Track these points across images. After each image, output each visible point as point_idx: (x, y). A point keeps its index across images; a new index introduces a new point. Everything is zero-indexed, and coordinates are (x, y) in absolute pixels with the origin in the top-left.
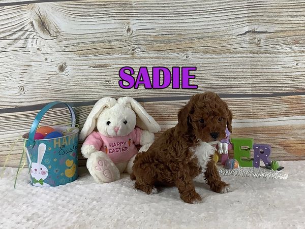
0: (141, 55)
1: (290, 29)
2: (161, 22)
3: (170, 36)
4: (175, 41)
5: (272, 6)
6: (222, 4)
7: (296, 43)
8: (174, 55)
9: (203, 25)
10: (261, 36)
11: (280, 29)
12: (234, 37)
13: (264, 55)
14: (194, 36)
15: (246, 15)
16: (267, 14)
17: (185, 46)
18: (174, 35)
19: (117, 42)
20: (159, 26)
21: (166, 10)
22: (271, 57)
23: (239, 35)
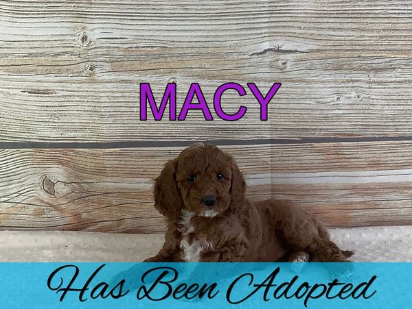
0: (103, 78)
1: (331, 48)
2: (135, 27)
3: (149, 49)
4: (156, 56)
5: (306, 13)
6: (230, 6)
7: (338, 68)
9: (199, 36)
10: (288, 56)
11: (316, 48)
12: (246, 57)
13: (291, 84)
14: (186, 51)
15: (267, 25)
16: (298, 24)
17: (172, 65)
18: (155, 49)
19: (66, 57)
20: (132, 33)
21: (144, 9)
22: (301, 88)
23: (254, 54)
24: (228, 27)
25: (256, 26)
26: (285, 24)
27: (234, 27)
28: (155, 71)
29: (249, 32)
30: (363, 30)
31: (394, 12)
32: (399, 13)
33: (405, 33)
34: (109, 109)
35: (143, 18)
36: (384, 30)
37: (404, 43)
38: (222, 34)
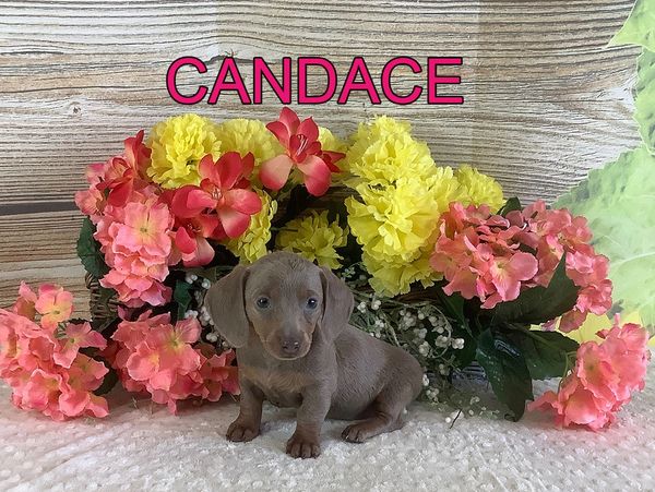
24: (157, 21)
25: (199, 19)
26: (240, 18)
27: (166, 21)
28: (45, 92)
29: (188, 29)
30: (354, 31)
32: (407, 7)
33: (416, 39)
36: (386, 33)
37: (415, 54)
38: (148, 31)
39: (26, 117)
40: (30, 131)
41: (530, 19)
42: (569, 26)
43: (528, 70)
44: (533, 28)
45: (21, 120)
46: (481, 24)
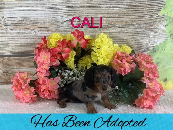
0: (10, 32)
2: (21, 13)
3: (26, 21)
4: (29, 24)
5: (78, 8)
6: (53, 5)
8: (28, 32)
9: (44, 16)
11: (82, 20)
12: (60, 23)
14: (39, 22)
15: (66, 12)
16: (76, 11)
17: (34, 27)
18: (28, 21)
20: (19, 15)
21: (23, 7)
23: (63, 22)
24: (53, 13)
25: (63, 12)
26: (72, 11)
27: (55, 13)
28: (29, 29)
29: (60, 14)
30: (97, 13)
31: (107, 7)
32: (109, 8)
33: (112, 15)
34: (13, 43)
35: (23, 10)
36: (104, 14)
37: (111, 18)
38: (51, 15)
39: (25, 34)
40: (25, 38)
41: (139, 10)
42: (148, 11)
43: (138, 21)
44: (139, 12)
45: (23, 35)
46: (127, 11)
